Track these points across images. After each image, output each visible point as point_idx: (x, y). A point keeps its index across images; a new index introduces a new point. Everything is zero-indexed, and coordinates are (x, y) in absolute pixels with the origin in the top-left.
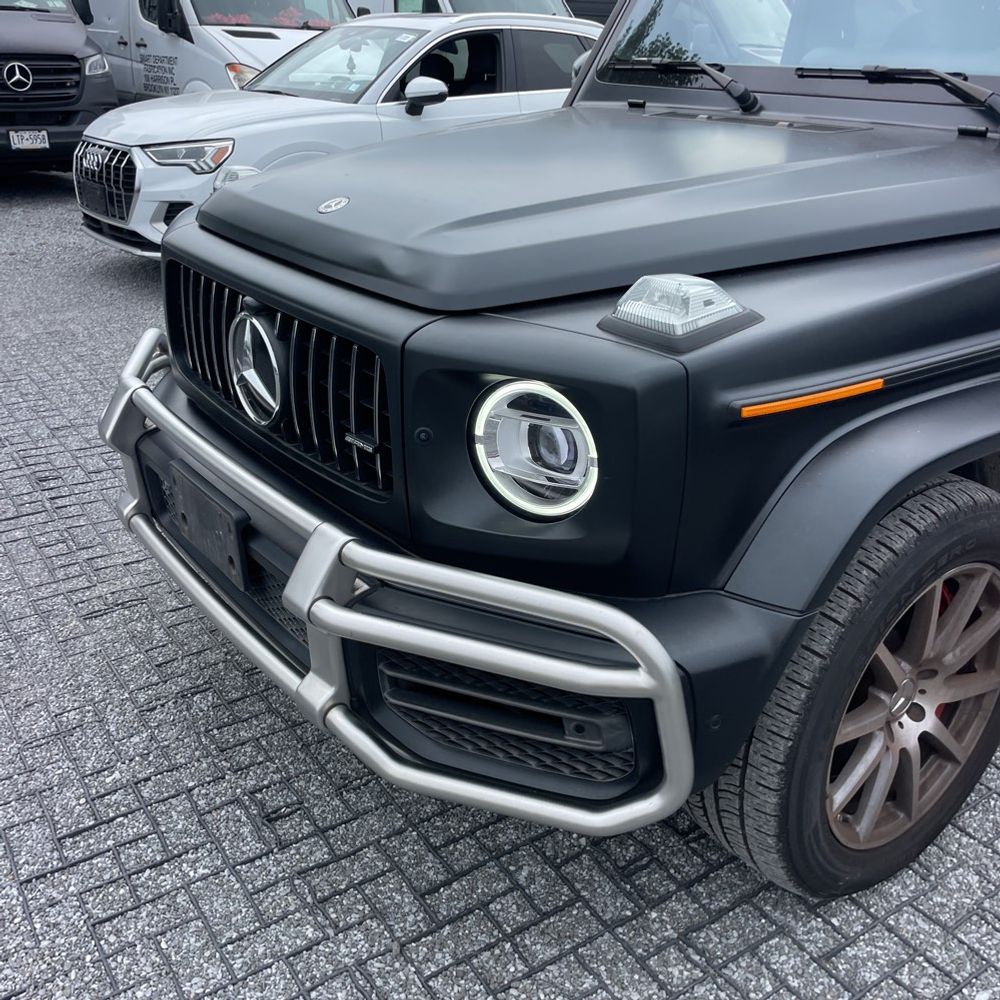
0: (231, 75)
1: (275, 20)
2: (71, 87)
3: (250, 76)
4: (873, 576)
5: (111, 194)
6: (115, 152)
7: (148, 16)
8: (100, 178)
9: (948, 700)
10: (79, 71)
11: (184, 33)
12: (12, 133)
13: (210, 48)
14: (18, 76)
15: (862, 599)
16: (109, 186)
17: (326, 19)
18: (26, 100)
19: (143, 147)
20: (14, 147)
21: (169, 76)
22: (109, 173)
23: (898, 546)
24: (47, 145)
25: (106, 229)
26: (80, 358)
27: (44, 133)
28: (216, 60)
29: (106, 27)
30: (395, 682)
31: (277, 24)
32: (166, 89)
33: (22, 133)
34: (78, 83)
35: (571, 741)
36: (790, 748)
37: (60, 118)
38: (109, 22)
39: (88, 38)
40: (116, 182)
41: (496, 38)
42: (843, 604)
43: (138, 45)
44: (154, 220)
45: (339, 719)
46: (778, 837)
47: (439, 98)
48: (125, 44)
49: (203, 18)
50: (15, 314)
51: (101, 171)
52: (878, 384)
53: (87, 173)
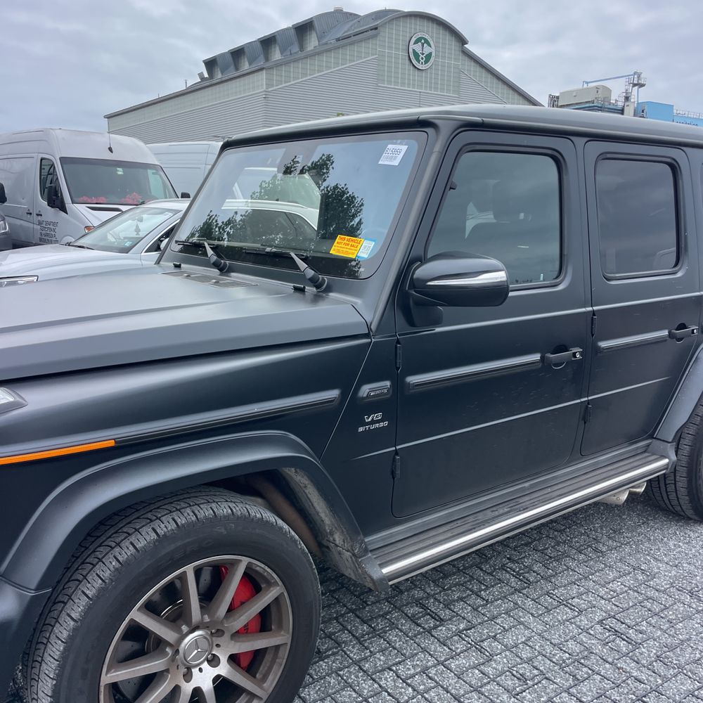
4: (118, 565)
7: (43, 197)
11: (63, 208)
13: (77, 217)
15: (107, 581)
21: (53, 233)
23: (140, 545)
28: (79, 224)
29: (21, 204)
31: (124, 203)
32: (51, 241)
36: (55, 685)
38: (23, 201)
42: (95, 584)
43: (38, 215)
48: (31, 214)
49: (75, 199)
52: (112, 443)
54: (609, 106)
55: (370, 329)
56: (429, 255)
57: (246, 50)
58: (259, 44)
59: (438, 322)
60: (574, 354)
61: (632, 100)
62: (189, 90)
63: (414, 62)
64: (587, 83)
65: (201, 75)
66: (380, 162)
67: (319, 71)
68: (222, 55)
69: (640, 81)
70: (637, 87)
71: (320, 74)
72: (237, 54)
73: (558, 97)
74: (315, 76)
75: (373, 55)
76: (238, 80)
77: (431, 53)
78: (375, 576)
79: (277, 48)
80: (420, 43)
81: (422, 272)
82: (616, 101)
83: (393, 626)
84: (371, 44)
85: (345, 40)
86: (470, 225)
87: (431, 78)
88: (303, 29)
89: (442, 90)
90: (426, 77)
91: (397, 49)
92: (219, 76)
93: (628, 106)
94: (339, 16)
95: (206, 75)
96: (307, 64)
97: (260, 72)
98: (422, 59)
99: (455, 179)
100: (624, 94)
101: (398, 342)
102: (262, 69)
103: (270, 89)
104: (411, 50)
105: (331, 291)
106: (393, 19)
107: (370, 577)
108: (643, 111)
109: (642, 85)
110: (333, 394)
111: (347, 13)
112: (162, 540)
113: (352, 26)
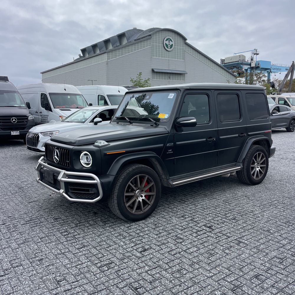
0: (60, 118)
1: (71, 107)
2: (25, 122)
3: (64, 118)
4: (127, 174)
5: (34, 142)
6: (35, 134)
7: (43, 107)
8: (32, 139)
9: (145, 195)
10: (27, 119)
11: (51, 110)
12: (11, 132)
13: (56, 113)
14: (14, 120)
15: (125, 176)
16: (34, 141)
17: (82, 106)
18: (15, 125)
19: (41, 133)
20: (12, 135)
21: (47, 119)
22: (34, 138)
24: (19, 134)
25: (32, 149)
26: (26, 172)
27: (19, 131)
28: (57, 115)
29: (33, 109)
30: (71, 188)
32: (46, 121)
33: (13, 132)
34: (27, 121)
35: (90, 192)
37: (22, 128)
38: (34, 108)
39: (29, 112)
40: (35, 140)
41: (113, 110)
43: (40, 113)
44: (42, 146)
45: (64, 194)
46: (118, 207)
47: (101, 122)
48: (37, 112)
49: (55, 107)
50: (12, 166)
51: (32, 138)
52: (124, 151)
53: (29, 138)
54: (245, 63)
55: (168, 132)
56: (180, 117)
57: (98, 45)
58: (103, 43)
59: (182, 131)
60: (214, 139)
61: (254, 60)
62: (75, 62)
63: (166, 48)
64: (236, 54)
65: (80, 55)
66: (168, 98)
67: (128, 53)
68: (88, 47)
69: (257, 53)
70: (255, 55)
71: (128, 54)
72: (94, 47)
73: (224, 60)
74: (126, 55)
75: (149, 46)
76: (95, 57)
77: (172, 44)
78: (172, 184)
79: (111, 44)
80: (168, 41)
81: (179, 120)
82: (248, 60)
83: (175, 202)
84: (148, 42)
85: (138, 41)
86: (189, 111)
87: (173, 54)
88: (121, 36)
89: (178, 58)
90: (171, 54)
91: (159, 43)
92: (87, 56)
93: (252, 62)
94: (135, 31)
95: (82, 55)
96: (123, 50)
97: (104, 54)
98: (169, 47)
99: (185, 101)
100: (251, 58)
101: (174, 135)
102: (105, 53)
103: (109, 61)
104: (164, 44)
105: (159, 125)
106: (157, 32)
107: (170, 184)
108: (259, 64)
109: (258, 54)
110: (162, 145)
111: (138, 30)
112: (134, 170)
113: (140, 35)
